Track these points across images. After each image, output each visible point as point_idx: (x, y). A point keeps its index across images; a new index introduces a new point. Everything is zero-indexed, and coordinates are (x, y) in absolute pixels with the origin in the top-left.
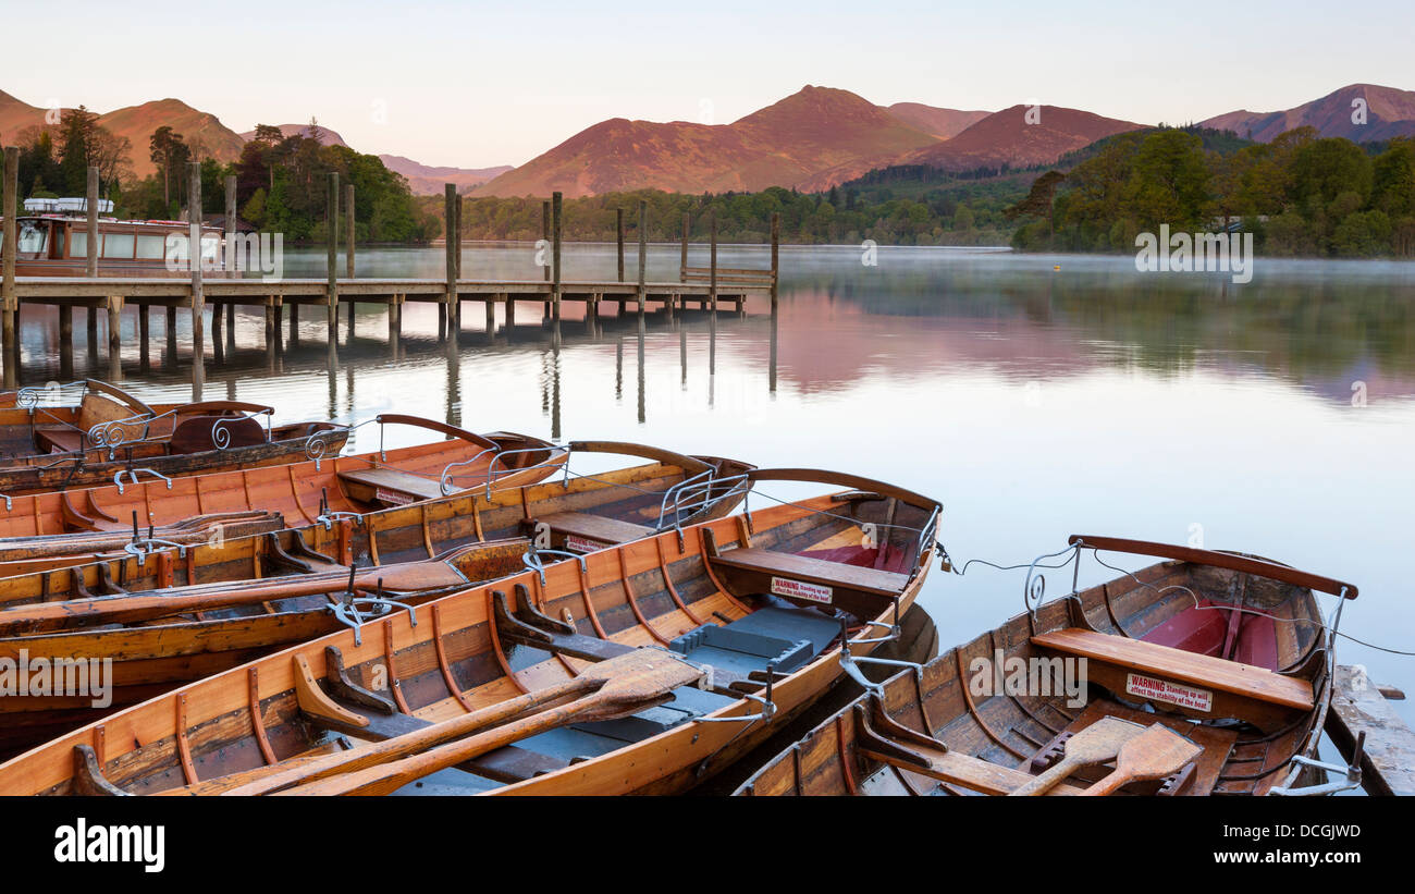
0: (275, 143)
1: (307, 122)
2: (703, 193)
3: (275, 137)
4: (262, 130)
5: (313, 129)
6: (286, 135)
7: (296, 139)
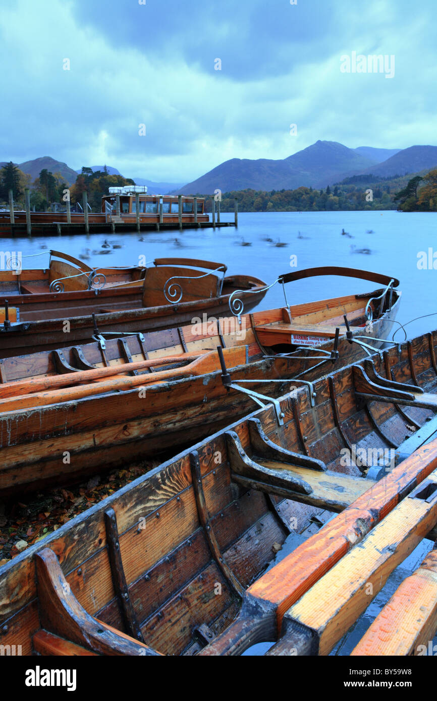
0: (90, 174)
1: (103, 165)
2: (271, 190)
3: (89, 172)
4: (84, 169)
5: (105, 167)
6: (94, 171)
7: (98, 173)
